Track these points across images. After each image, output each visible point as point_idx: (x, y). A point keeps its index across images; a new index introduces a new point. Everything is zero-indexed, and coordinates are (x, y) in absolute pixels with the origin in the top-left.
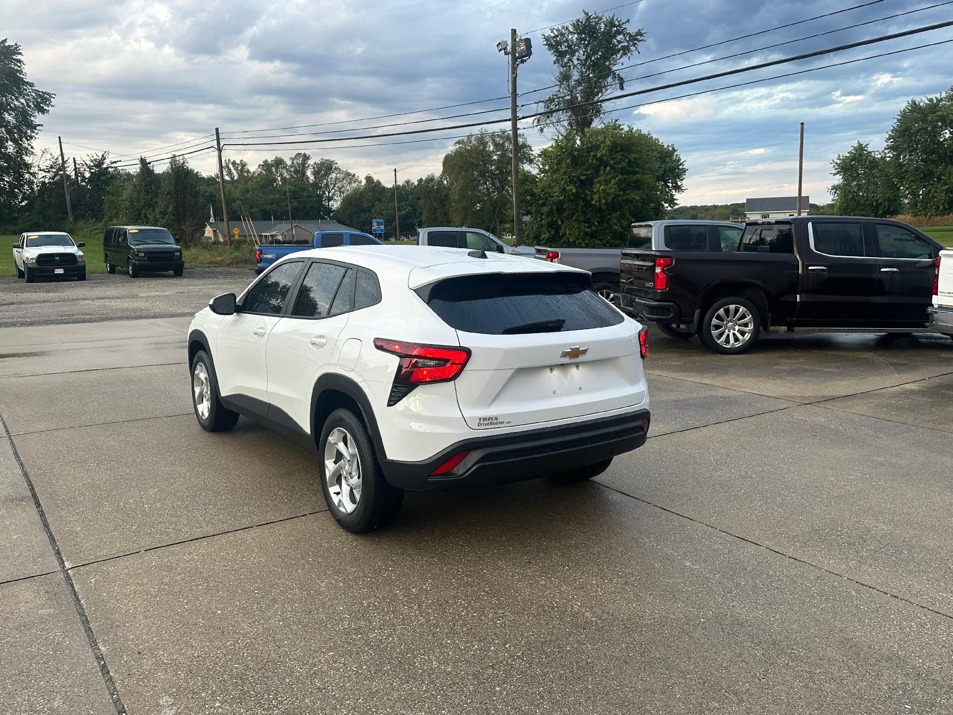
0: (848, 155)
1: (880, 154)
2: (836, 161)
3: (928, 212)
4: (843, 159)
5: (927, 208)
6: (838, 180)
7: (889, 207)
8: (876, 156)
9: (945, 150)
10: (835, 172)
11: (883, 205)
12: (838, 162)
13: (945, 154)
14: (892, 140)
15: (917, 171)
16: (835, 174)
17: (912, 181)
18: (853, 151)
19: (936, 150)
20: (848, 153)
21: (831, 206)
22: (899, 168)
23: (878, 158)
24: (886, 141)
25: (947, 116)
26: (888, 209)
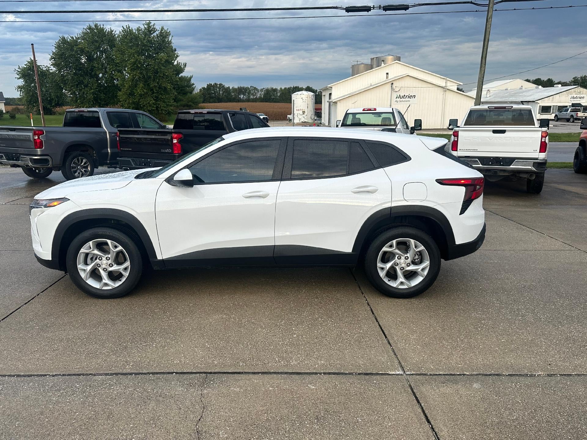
0: (26, 67)
1: (45, 67)
2: (17, 69)
3: (85, 105)
4: (22, 69)
5: (83, 103)
6: (21, 82)
7: (58, 101)
8: (43, 69)
9: (87, 69)
10: (18, 77)
11: (54, 100)
12: (19, 70)
13: (87, 71)
14: (53, 60)
15: (74, 80)
16: (18, 79)
17: (72, 86)
18: (28, 64)
19: (82, 68)
20: (25, 65)
21: (19, 99)
22: (62, 77)
23: (44, 70)
24: (50, 60)
25: (84, 49)
26: (58, 103)
